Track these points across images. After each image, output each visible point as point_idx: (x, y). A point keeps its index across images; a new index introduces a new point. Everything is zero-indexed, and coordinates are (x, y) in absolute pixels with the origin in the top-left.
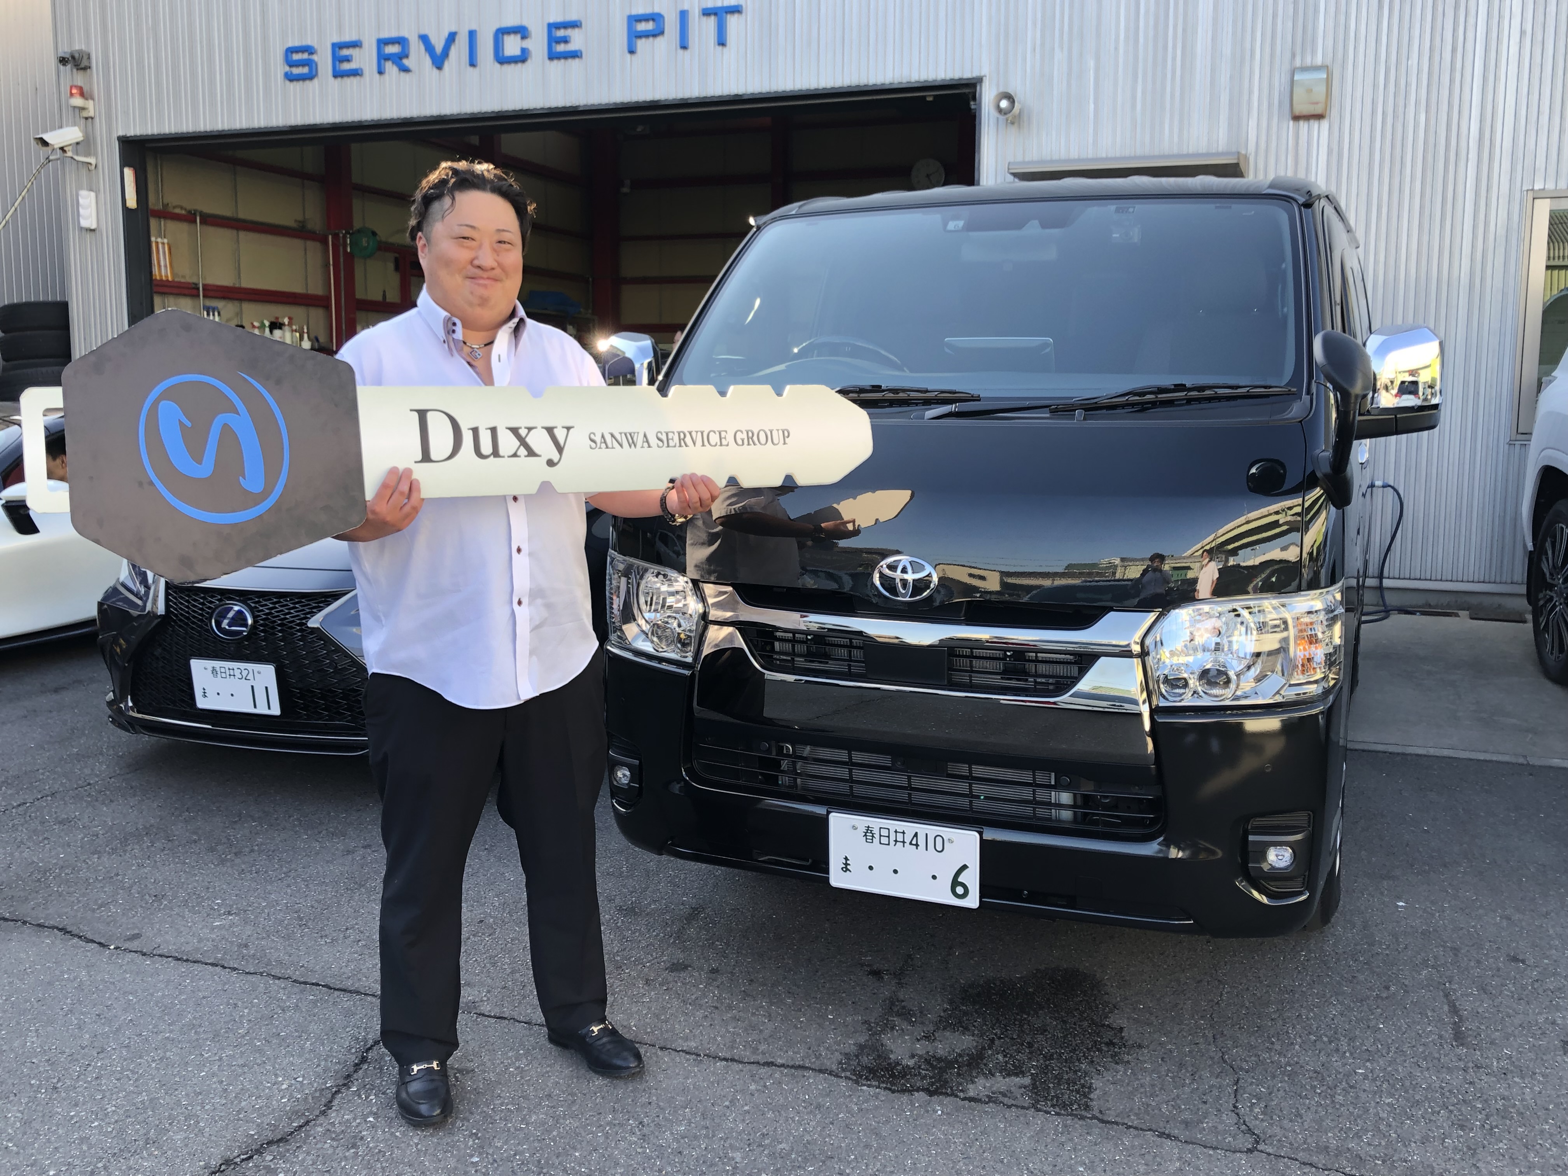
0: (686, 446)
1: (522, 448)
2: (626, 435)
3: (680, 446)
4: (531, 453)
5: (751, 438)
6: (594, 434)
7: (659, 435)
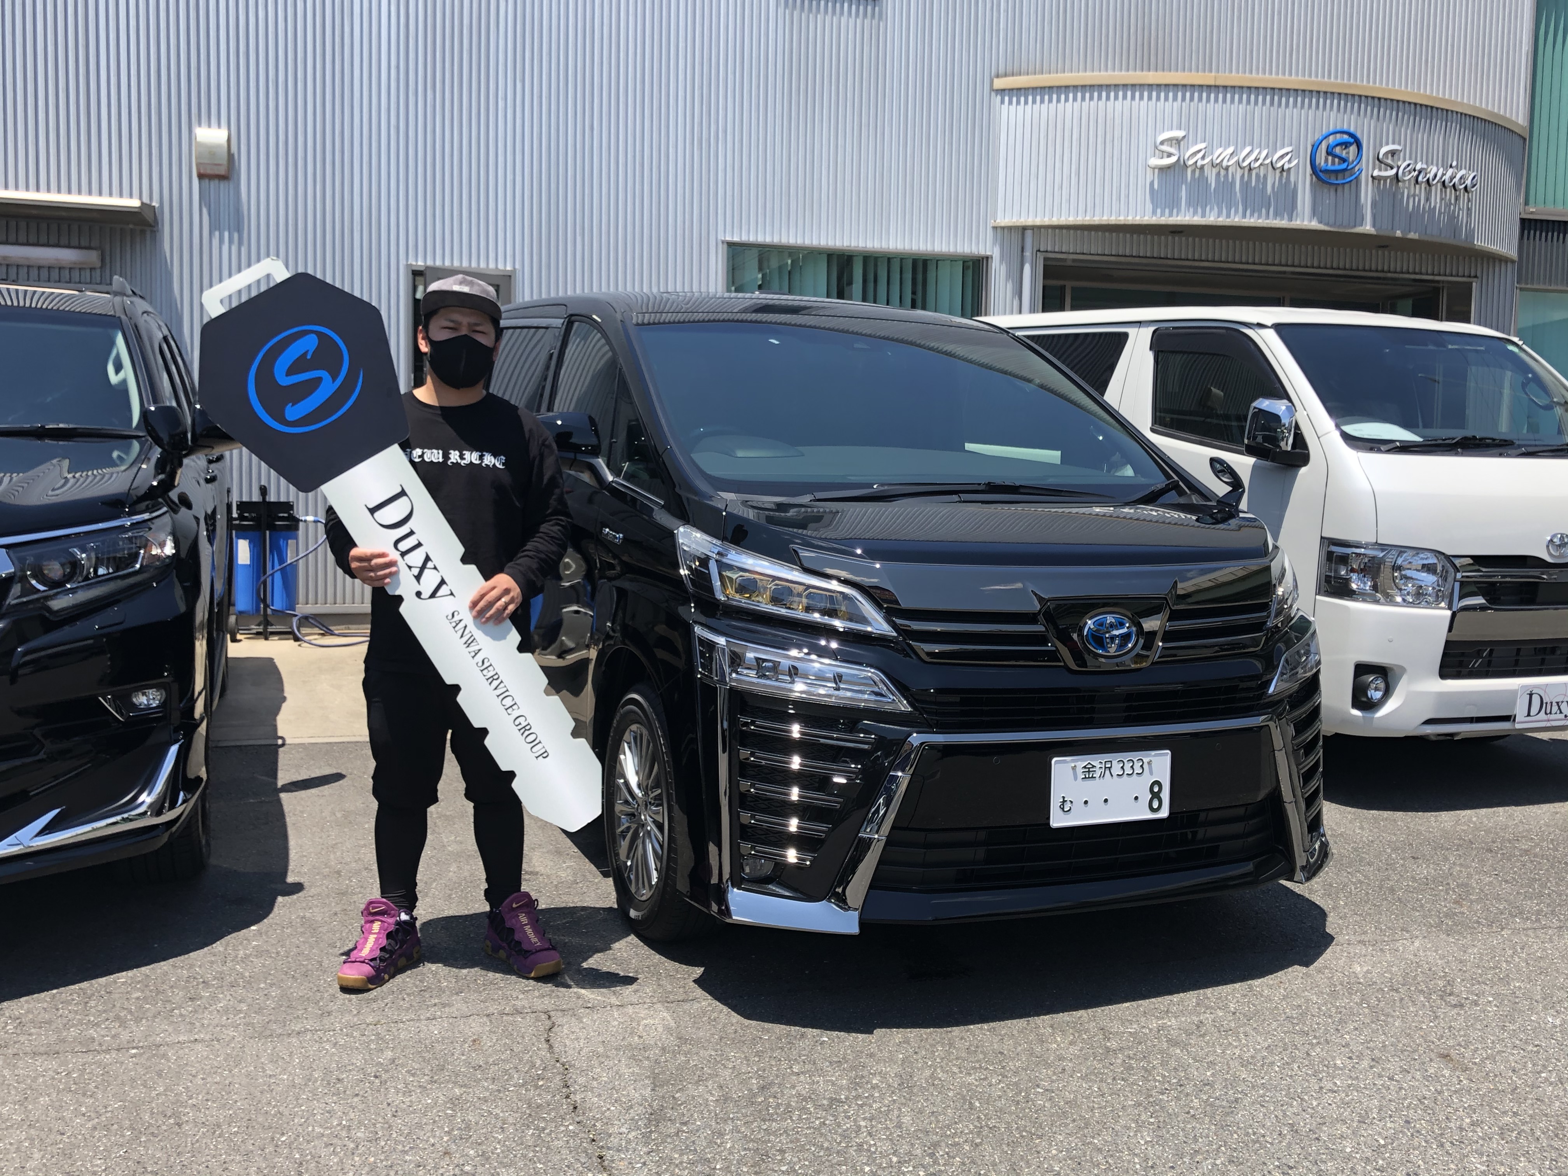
0: (490, 684)
3: (487, 679)
4: (418, 578)
5: (525, 729)
6: (458, 614)
7: (486, 661)
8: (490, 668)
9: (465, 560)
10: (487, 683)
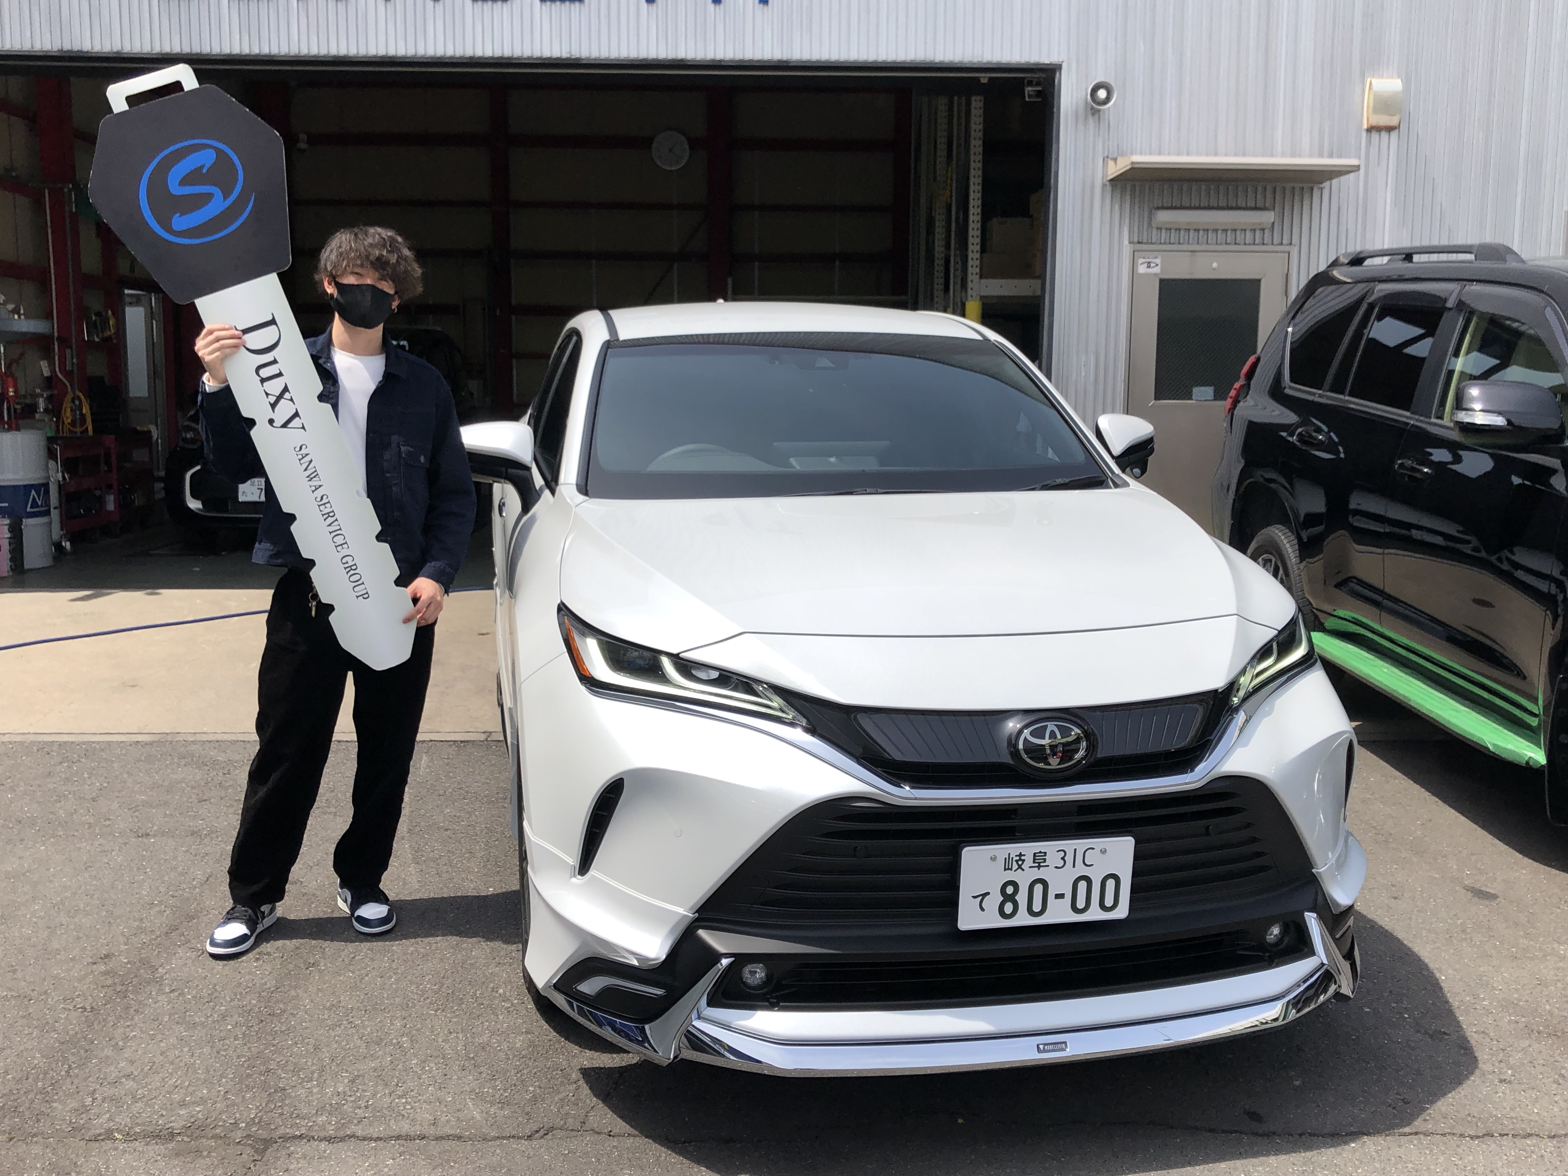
0: (325, 520)
1: (275, 398)
2: (316, 471)
3: (323, 515)
4: (273, 406)
5: (351, 569)
6: (306, 447)
8: (328, 505)
9: (322, 398)
10: (323, 519)
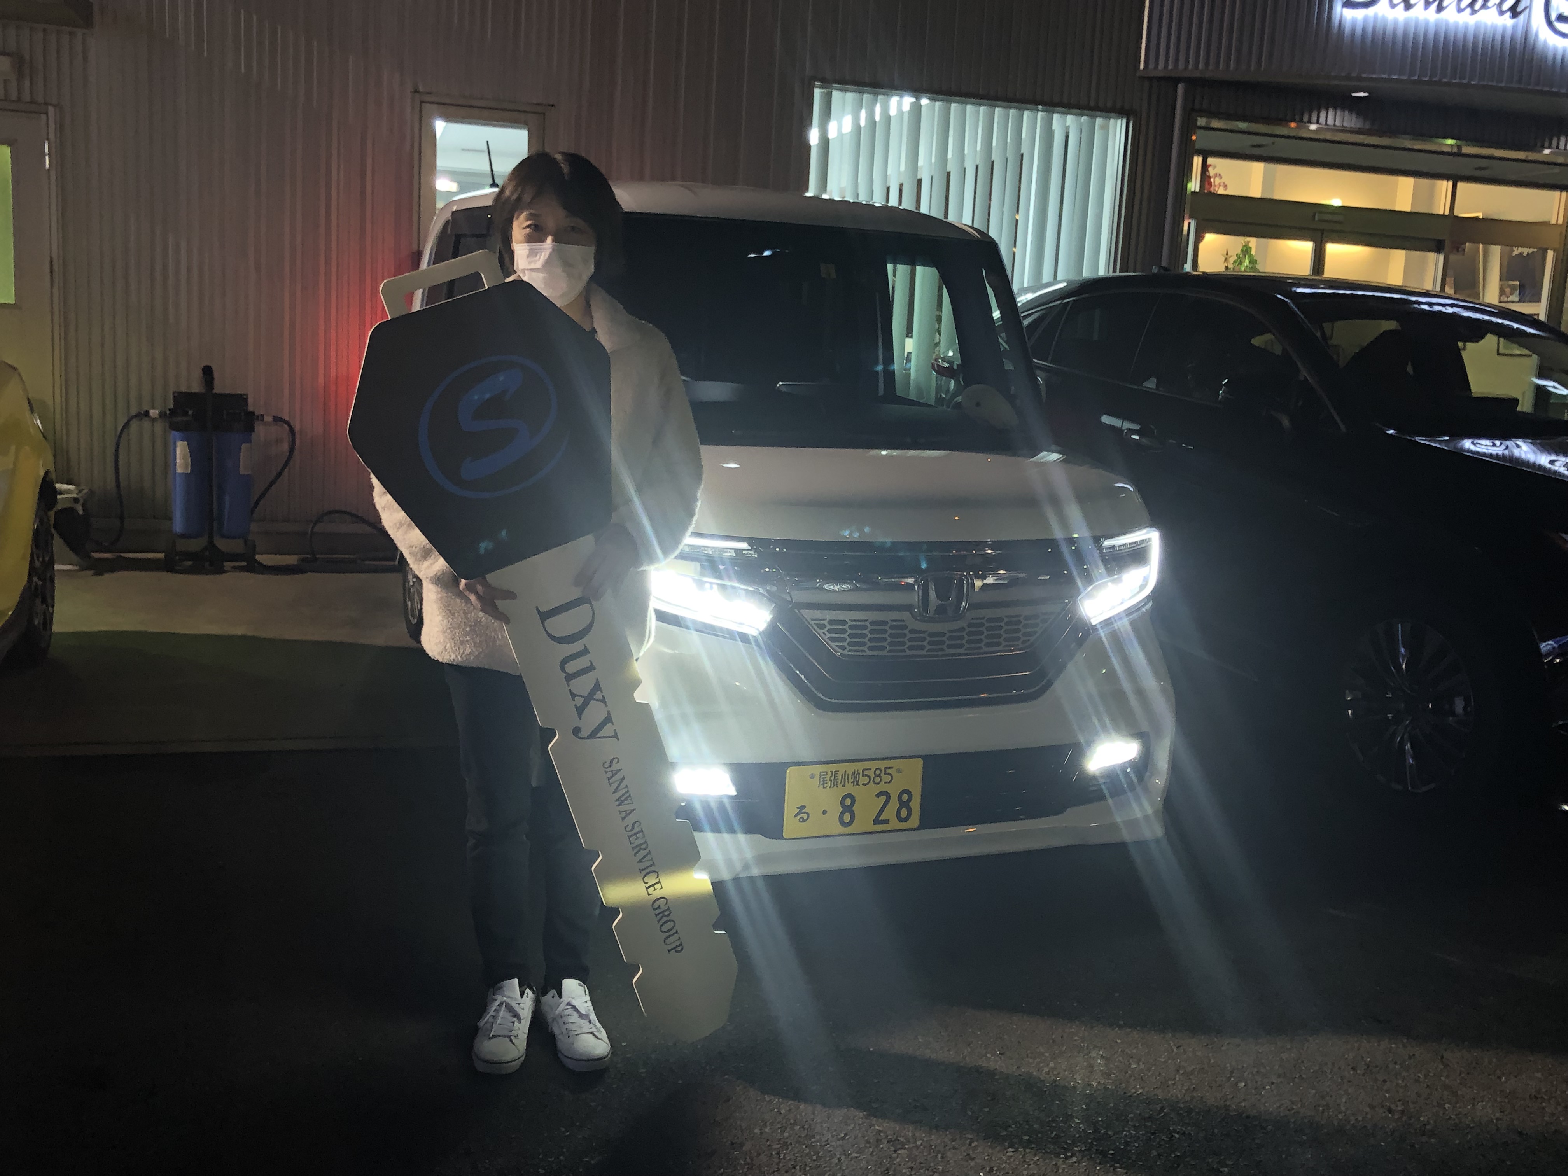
0: (636, 853)
1: (582, 700)
2: (628, 791)
3: (634, 848)
4: (580, 710)
5: (663, 915)
6: (618, 762)
7: (637, 824)
8: (640, 835)
